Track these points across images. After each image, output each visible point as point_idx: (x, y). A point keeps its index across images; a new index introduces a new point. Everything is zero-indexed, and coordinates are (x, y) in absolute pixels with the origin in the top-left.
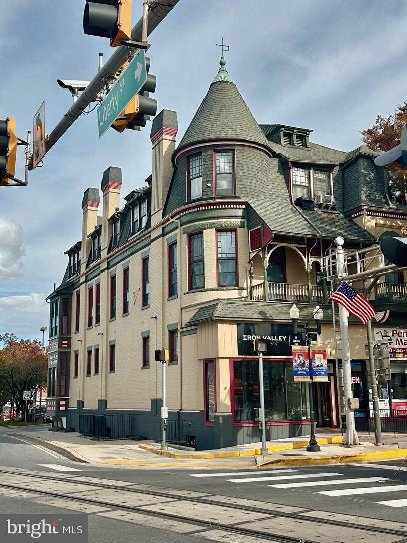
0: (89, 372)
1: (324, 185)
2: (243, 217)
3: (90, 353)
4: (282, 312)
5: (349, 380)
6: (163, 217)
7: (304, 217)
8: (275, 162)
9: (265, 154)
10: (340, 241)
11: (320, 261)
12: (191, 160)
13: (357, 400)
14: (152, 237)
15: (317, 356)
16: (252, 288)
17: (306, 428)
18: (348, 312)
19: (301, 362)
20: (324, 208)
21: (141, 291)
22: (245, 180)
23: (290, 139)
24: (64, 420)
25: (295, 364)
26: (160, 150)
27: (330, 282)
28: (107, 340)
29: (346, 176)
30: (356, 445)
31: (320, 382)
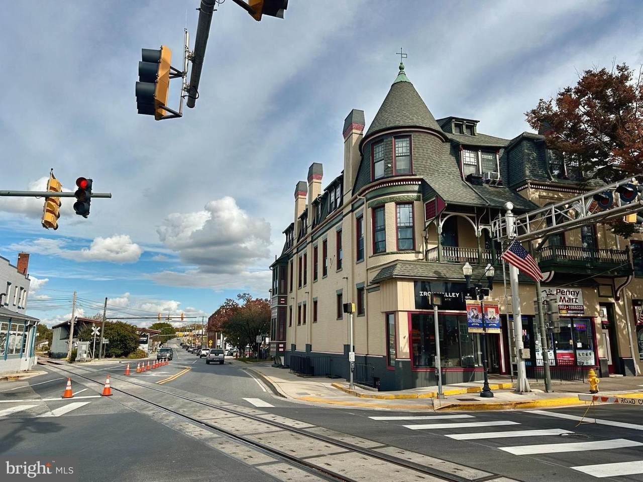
0: (299, 323)
1: (492, 164)
2: (419, 192)
3: (300, 307)
4: (455, 272)
5: (520, 333)
6: (352, 196)
7: (474, 191)
8: (447, 146)
9: (438, 139)
10: (510, 205)
11: (489, 228)
12: (375, 147)
13: (528, 350)
14: (344, 214)
15: (490, 310)
16: (427, 252)
17: (479, 373)
18: (518, 269)
19: (474, 314)
20: (491, 184)
21: (336, 257)
22: (421, 161)
23: (460, 129)
24: (282, 358)
26: (350, 142)
27: (500, 243)
28: (311, 297)
29: (510, 156)
30: (527, 392)
31: (492, 334)
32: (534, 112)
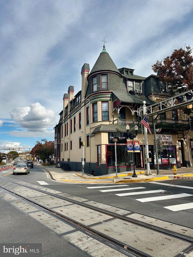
0: (65, 150)
1: (139, 87)
2: (110, 97)
3: (65, 144)
4: (124, 129)
5: (148, 152)
6: (85, 99)
7: (132, 97)
8: (122, 79)
9: (118, 76)
10: (145, 102)
11: (137, 112)
12: (93, 79)
13: (151, 159)
14: (82, 106)
15: (136, 143)
16: (114, 121)
17: (132, 168)
19: (130, 145)
20: (139, 94)
21: (79, 124)
22: (111, 85)
23: (127, 73)
24: (59, 164)
25: (128, 146)
26: (84, 77)
27: (141, 117)
28: (70, 140)
29: (146, 84)
30: (150, 175)
31: (137, 153)
32: (155, 65)
